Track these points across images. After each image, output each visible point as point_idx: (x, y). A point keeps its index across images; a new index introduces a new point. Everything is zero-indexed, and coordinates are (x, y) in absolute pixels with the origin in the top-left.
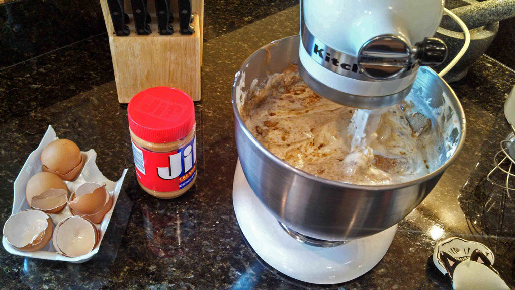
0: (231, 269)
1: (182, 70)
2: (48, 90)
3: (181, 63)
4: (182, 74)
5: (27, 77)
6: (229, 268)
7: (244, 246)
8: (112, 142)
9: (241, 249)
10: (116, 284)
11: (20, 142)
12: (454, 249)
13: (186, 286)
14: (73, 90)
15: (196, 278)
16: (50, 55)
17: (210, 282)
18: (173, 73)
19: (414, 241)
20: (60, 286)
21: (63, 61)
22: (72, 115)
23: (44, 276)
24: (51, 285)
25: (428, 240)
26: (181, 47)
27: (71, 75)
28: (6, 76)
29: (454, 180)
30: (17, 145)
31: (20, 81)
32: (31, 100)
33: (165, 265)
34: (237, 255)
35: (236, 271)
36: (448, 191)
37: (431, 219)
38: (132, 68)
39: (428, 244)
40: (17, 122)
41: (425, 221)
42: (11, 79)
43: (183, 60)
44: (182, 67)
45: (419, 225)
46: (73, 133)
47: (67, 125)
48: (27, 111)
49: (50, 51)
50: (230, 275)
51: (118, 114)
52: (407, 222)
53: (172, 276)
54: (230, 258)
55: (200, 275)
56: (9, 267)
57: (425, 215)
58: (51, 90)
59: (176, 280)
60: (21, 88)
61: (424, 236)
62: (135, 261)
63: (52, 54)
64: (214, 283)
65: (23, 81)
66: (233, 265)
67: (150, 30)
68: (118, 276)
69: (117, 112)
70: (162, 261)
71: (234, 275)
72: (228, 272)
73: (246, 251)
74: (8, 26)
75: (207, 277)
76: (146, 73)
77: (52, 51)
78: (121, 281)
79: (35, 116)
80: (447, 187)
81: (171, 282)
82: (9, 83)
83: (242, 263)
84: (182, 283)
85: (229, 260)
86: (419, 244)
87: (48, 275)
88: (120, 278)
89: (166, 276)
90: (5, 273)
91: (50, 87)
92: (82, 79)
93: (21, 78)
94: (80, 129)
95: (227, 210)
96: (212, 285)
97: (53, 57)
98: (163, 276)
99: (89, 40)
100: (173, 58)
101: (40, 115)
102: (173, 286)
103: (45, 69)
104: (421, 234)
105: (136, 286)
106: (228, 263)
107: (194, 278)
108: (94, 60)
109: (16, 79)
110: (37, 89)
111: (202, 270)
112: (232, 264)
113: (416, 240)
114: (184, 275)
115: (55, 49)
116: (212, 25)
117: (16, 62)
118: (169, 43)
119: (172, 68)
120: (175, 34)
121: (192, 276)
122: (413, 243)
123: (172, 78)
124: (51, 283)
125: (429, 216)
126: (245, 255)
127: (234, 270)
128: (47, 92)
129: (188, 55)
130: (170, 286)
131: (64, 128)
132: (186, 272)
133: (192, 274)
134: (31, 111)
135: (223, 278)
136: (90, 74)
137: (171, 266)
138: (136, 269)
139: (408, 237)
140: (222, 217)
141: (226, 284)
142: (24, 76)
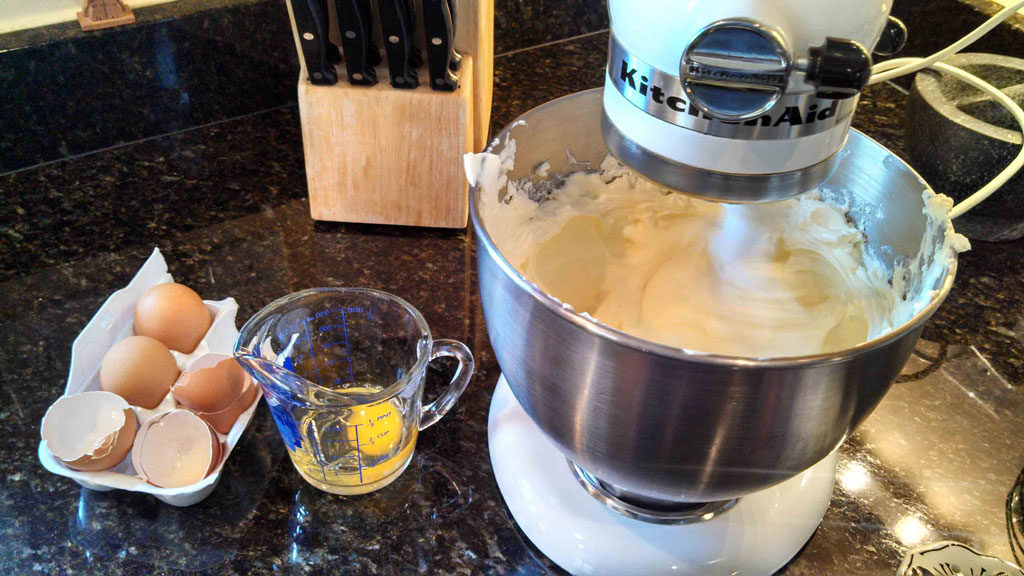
0: (457, 544)
1: (431, 163)
2: (190, 186)
3: (432, 146)
4: (431, 169)
5: (158, 163)
6: (453, 541)
7: (492, 504)
8: (283, 286)
9: (486, 510)
10: (226, 539)
11: (118, 269)
12: (948, 565)
13: (360, 562)
14: (235, 190)
15: (384, 551)
16: (208, 128)
17: (409, 562)
18: (414, 167)
19: (862, 543)
20: (122, 527)
21: (231, 141)
22: (223, 232)
23: (99, 506)
24: (106, 522)
25: (894, 544)
26: (430, 114)
27: (237, 165)
28: (123, 157)
29: (976, 431)
30: (111, 273)
31: (145, 167)
32: (155, 201)
33: (329, 517)
34: (475, 520)
35: (467, 549)
36: (957, 452)
37: (907, 504)
38: (337, 150)
39: (894, 554)
40: (122, 235)
41: (893, 505)
42: (129, 163)
43: (435, 141)
44: (431, 156)
45: (880, 512)
46: (214, 264)
47: (209, 248)
48: (143, 219)
49: (210, 122)
50: (453, 554)
51: (306, 238)
52: (852, 503)
53: (337, 540)
54: (460, 523)
55: (392, 546)
56: (41, 482)
57: (896, 495)
58: (196, 188)
59: (345, 549)
60: (144, 180)
61: (887, 535)
62: (273, 503)
63: (212, 128)
64: (417, 565)
65: (151, 169)
66: (464, 537)
67: (374, 77)
68: (234, 526)
69: (304, 234)
70: (323, 510)
71: (461, 556)
72: (450, 549)
73: (496, 514)
74: (136, 65)
75: (407, 553)
76: (363, 163)
77: (213, 123)
78: (237, 536)
79: (156, 229)
80: (957, 443)
81: (332, 551)
82: (125, 169)
83: (483, 536)
84: (355, 556)
85: (458, 527)
86: (873, 549)
87: (106, 505)
88: (237, 530)
89: (327, 539)
90: (31, 490)
91: (194, 182)
92: (255, 172)
93: (147, 164)
94: (230, 258)
95: (474, 433)
96: (413, 567)
97: (213, 132)
98: (321, 538)
99: (284, 110)
100: (415, 135)
101: (165, 228)
102: (335, 560)
103: (193, 152)
104: (879, 530)
105: (264, 548)
106: (454, 532)
107: (380, 550)
108: (283, 143)
109: (138, 165)
110: (171, 183)
111: (398, 537)
112: (461, 535)
113: (866, 540)
114: (362, 543)
115: (221, 119)
116: (519, 99)
117: (146, 136)
118: (408, 103)
119: (412, 158)
120: (420, 89)
121: (377, 547)
122: (858, 546)
123: (413, 176)
124: (108, 520)
125: (906, 496)
126: (492, 522)
127: (464, 545)
128: (187, 190)
129: (444, 132)
130: (330, 557)
131: (200, 253)
132: (368, 537)
133: (378, 542)
134: (152, 219)
135: (438, 558)
136: (272, 167)
137: (340, 521)
138: (272, 517)
139: (850, 533)
140: (461, 442)
141: (440, 571)
142: (153, 161)
